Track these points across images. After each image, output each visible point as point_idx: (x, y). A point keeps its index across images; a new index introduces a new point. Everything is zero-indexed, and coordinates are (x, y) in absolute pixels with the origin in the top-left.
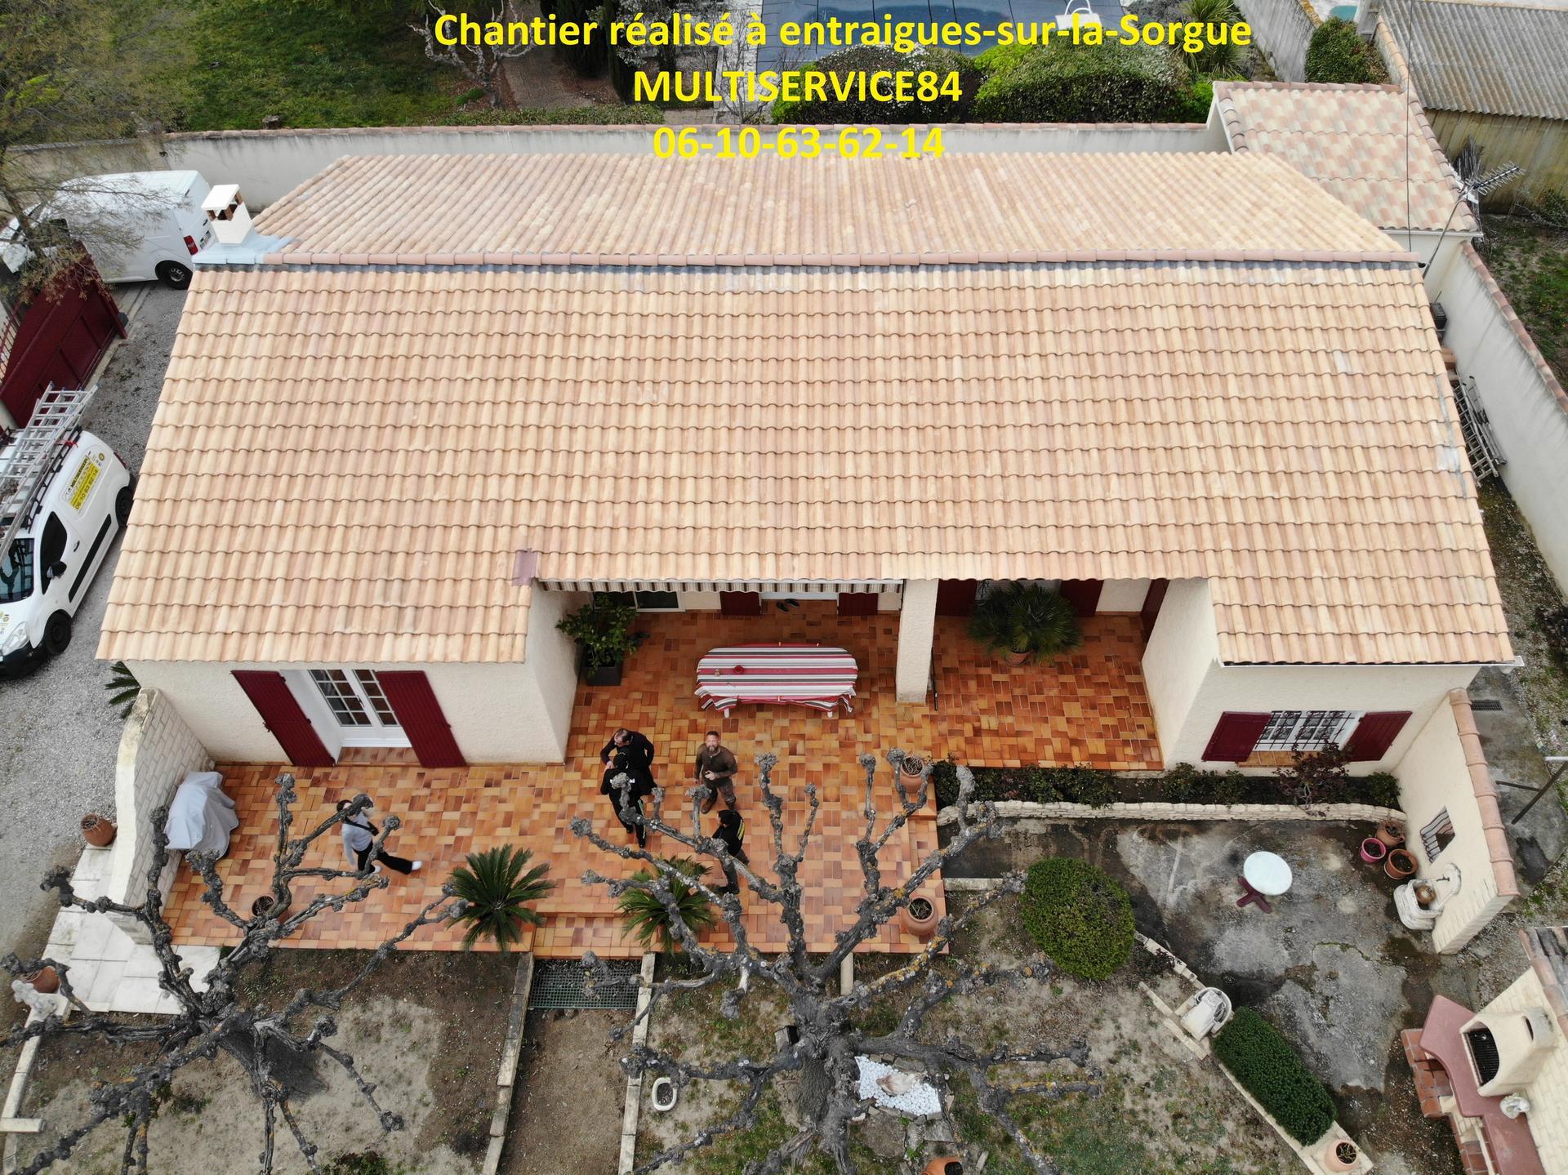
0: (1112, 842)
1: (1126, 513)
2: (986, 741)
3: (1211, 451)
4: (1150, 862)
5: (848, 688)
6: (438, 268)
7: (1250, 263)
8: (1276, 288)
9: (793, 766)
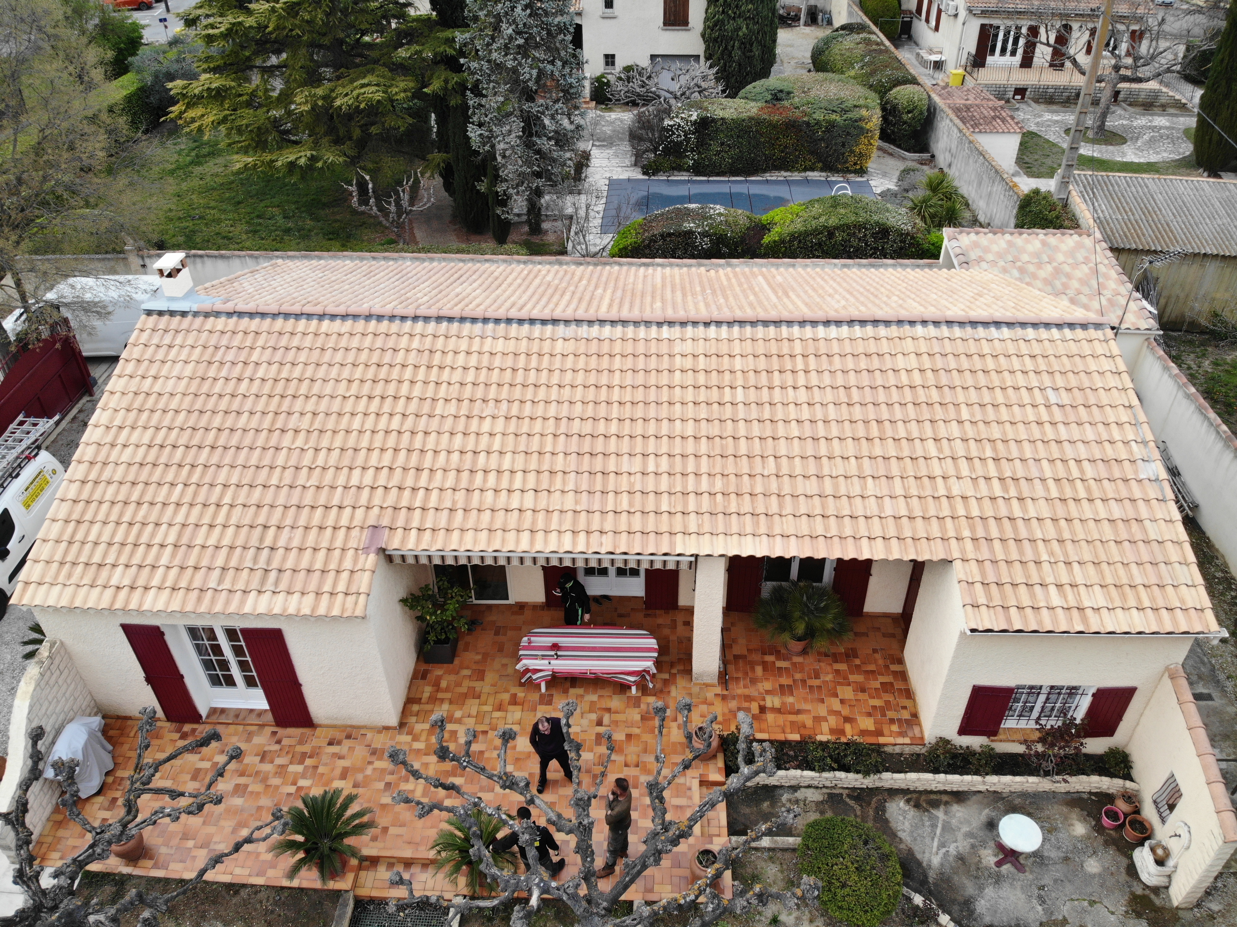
0: (881, 809)
1: (881, 507)
2: (770, 717)
3: (949, 460)
4: (915, 827)
5: (649, 664)
6: (333, 317)
7: (974, 324)
8: (996, 342)
9: (599, 736)
